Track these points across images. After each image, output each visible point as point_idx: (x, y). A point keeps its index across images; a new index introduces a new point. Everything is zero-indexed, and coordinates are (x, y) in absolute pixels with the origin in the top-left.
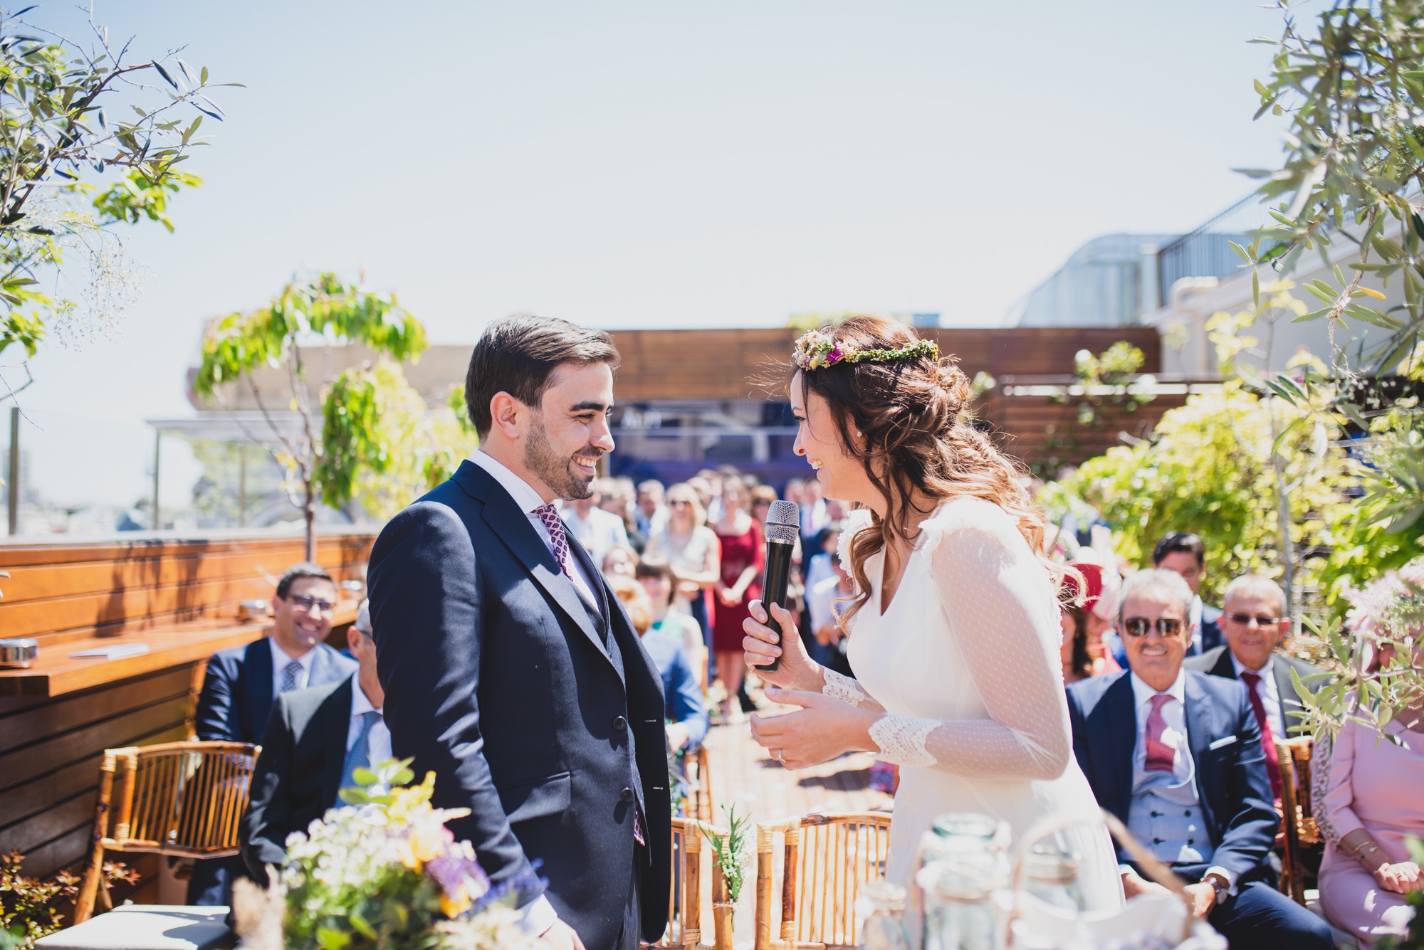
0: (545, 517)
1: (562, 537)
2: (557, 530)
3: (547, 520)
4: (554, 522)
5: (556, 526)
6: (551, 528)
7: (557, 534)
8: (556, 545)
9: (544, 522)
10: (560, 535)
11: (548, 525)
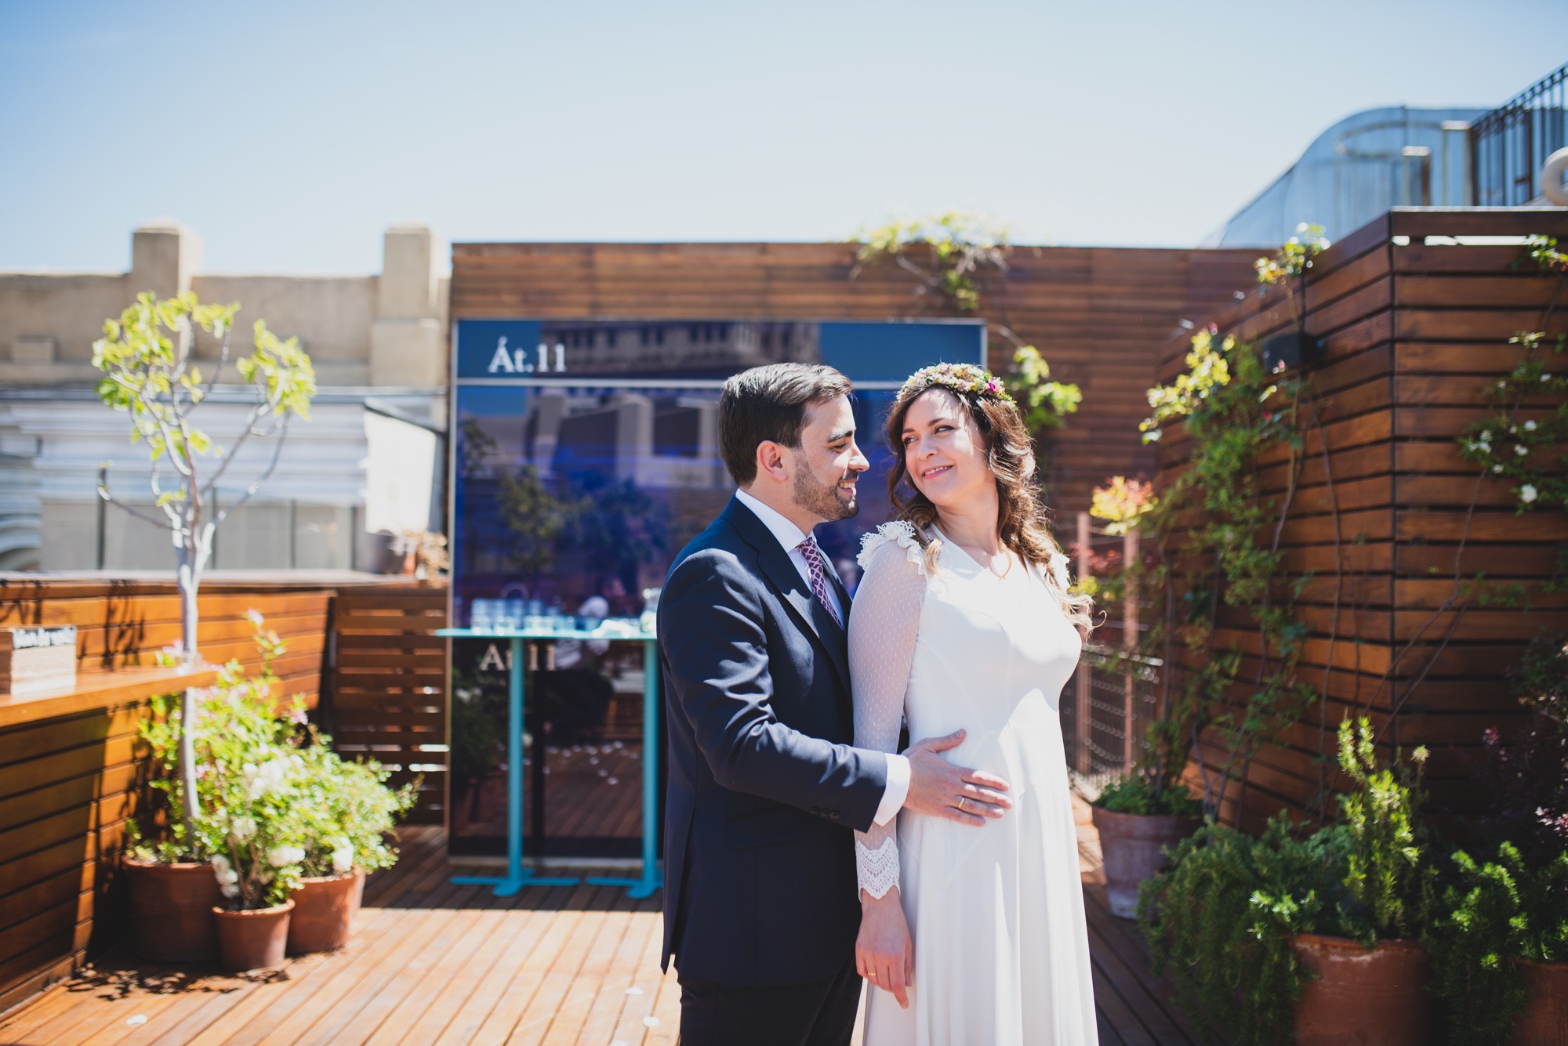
0: (806, 550)
1: (820, 570)
2: (816, 563)
3: (807, 554)
4: (814, 555)
5: (815, 559)
6: (810, 561)
7: (816, 567)
8: (815, 577)
9: (804, 555)
10: (818, 567)
11: (808, 558)
